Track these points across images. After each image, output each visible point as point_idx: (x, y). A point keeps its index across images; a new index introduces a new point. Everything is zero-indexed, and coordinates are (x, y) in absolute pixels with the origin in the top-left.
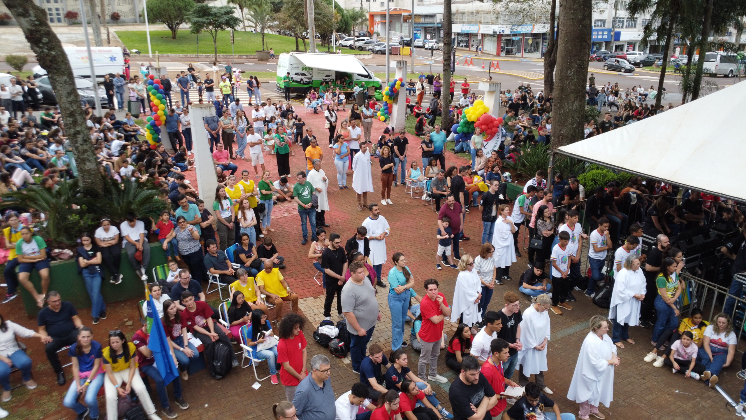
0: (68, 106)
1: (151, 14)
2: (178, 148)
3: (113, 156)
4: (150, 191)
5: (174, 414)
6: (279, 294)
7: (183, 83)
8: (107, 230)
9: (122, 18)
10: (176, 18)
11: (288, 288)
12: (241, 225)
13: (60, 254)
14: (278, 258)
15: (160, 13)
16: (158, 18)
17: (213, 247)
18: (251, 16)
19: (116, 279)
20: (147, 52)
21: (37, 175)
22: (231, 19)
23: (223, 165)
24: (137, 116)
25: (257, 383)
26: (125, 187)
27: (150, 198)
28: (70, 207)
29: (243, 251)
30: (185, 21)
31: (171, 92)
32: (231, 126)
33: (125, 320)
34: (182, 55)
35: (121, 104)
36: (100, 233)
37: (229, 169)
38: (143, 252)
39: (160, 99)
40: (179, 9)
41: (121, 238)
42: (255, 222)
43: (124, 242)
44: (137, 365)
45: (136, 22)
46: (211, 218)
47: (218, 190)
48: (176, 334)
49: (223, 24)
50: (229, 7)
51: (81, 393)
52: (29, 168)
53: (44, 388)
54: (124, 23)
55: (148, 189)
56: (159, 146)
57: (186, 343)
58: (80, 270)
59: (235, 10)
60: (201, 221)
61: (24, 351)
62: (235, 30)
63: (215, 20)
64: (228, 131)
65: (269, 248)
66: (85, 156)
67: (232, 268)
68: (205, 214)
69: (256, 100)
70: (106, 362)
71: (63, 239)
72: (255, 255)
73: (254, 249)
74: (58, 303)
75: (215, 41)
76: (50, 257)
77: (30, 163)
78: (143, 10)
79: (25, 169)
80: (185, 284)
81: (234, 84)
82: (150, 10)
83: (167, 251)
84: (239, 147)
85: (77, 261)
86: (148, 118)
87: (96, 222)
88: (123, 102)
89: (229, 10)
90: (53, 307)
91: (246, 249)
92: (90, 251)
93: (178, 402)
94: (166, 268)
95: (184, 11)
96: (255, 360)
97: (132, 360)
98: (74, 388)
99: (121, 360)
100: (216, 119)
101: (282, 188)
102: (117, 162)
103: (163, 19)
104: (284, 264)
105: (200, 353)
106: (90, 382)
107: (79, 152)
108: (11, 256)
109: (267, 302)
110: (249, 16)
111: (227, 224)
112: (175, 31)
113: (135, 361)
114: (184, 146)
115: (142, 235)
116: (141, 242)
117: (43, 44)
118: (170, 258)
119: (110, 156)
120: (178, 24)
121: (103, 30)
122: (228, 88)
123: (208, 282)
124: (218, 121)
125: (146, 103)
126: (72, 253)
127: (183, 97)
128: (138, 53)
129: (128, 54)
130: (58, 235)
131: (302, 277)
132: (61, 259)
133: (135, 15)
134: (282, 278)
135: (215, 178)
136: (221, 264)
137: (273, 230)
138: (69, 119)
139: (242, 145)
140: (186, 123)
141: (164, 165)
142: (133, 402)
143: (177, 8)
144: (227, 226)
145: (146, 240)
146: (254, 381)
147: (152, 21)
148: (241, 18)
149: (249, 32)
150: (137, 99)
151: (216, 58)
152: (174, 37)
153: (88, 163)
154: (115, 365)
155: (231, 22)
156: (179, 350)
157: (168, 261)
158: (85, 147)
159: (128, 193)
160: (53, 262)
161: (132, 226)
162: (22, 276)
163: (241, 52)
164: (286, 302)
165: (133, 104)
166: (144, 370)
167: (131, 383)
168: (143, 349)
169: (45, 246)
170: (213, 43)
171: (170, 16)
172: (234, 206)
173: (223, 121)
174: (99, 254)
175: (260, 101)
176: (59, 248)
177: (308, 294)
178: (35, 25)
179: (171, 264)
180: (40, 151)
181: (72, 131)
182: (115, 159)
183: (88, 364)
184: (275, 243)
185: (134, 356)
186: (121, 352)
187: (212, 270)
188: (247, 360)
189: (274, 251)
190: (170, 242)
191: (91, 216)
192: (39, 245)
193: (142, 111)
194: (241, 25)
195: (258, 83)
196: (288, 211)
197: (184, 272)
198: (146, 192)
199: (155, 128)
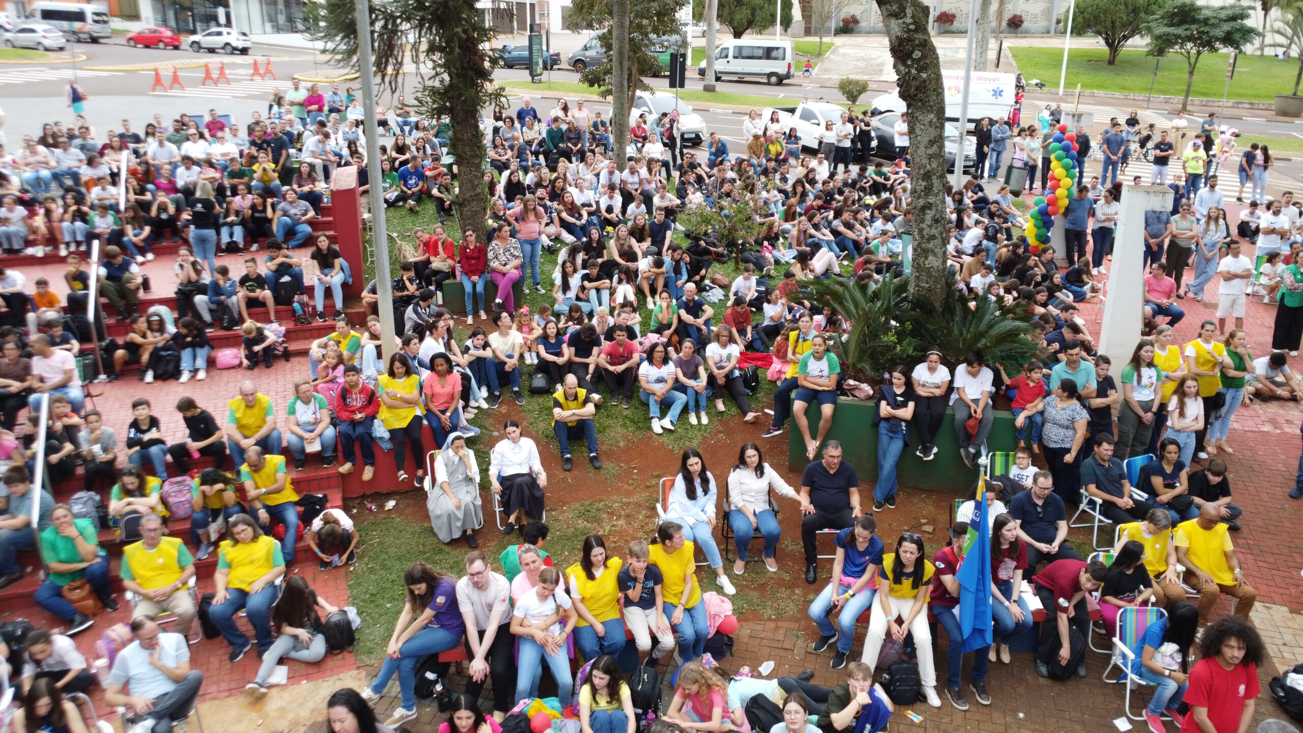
0: (925, 161)
1: (1080, 19)
2: (1076, 259)
3: (963, 253)
4: (1018, 323)
5: (964, 704)
6: (1215, 575)
7: (1113, 143)
8: (932, 370)
9: (1026, 25)
10: (1124, 26)
11: (1237, 570)
12: (1169, 423)
13: (856, 388)
14: (1228, 506)
15: (1096, 18)
16: (1089, 26)
17: (1106, 449)
18: (1287, 23)
19: (926, 452)
20: (1057, 84)
21: (845, 263)
22: (1238, 30)
23: (1159, 306)
24: (1016, 194)
25: (1124, 719)
26: (977, 307)
27: (1012, 335)
28: (887, 322)
29: (1161, 472)
30: (1140, 33)
31: (1086, 159)
32: (1190, 234)
33: (923, 521)
34: (1117, 95)
35: (995, 170)
36: (921, 373)
37: (1167, 315)
38: (981, 421)
39: (1067, 168)
40: (1135, 11)
41: (950, 388)
42: (1200, 425)
43: (954, 397)
44: (928, 599)
45: (1048, 32)
46: (1114, 397)
47: (1140, 347)
48: (1003, 575)
49: (1217, 39)
50: (1240, 6)
51: (835, 606)
52: (837, 250)
53: (787, 577)
54: (1028, 33)
55: (1014, 319)
56: (1045, 251)
57: (1015, 597)
58: (877, 420)
59: (1251, 12)
60: (1094, 394)
61: (776, 513)
62: (1241, 51)
63: (1203, 33)
64: (1183, 244)
65: (1215, 480)
66: (931, 245)
67: (1131, 497)
68: (1106, 385)
69: (1254, 192)
70: (885, 576)
71: (867, 367)
72: (1182, 486)
73: (1184, 475)
74: (836, 461)
75: (1191, 73)
76: (840, 389)
77: (841, 242)
78: (1068, 11)
79: (831, 250)
80: (1039, 497)
81: (1214, 156)
82: (1080, 11)
83: (1020, 431)
84: (1197, 277)
85: (878, 405)
86: (1035, 199)
87: (920, 354)
88: (998, 168)
89: (1238, 11)
90: (827, 462)
91: (1168, 469)
92: (900, 395)
93: (975, 686)
94: (1011, 459)
95: (1142, 15)
96: (1135, 678)
97: (923, 589)
98: (828, 595)
99: (907, 583)
100: (1164, 217)
101: (1271, 374)
102: (969, 265)
103: (1098, 27)
104: (1238, 522)
105: (1034, 623)
106: (853, 596)
107: (922, 237)
108: (790, 372)
109: (1185, 581)
110: (1279, 25)
111: (1141, 413)
112: (1116, 50)
113: (925, 592)
114: (1089, 257)
115: (987, 395)
116: (982, 404)
117: (913, 60)
118: (1022, 444)
119: (959, 252)
120: (1126, 38)
121: (993, 44)
122: (1201, 163)
123: (1078, 508)
124: (1168, 222)
125: (1039, 174)
126: (871, 392)
127: (1106, 170)
128: (1041, 85)
129: (1022, 87)
130: (860, 359)
131: (1271, 560)
132: (854, 396)
133: (1049, 21)
134: (1230, 547)
135: (1139, 326)
136: (1111, 484)
137: (1230, 450)
138: (920, 182)
139: (1203, 275)
140: (1103, 218)
141: (1047, 283)
142: (904, 653)
143: (1130, 8)
144: (1139, 417)
145: (990, 402)
146: (1121, 714)
147: (1078, 31)
148: (1261, 29)
149: (1269, 57)
150: (1026, 164)
151: (1185, 105)
152: (1111, 62)
153: (930, 258)
154: (897, 587)
155: (1237, 36)
156: (1002, 603)
157: (1015, 448)
158: (934, 231)
159: (980, 320)
160: (843, 398)
161: (974, 375)
162: (798, 406)
163: (1240, 95)
164: (1223, 596)
165: (1015, 172)
166: (935, 612)
167: (911, 623)
168: (947, 579)
169: (838, 370)
170: (1186, 76)
171: (1113, 22)
172: (1163, 383)
173: (1177, 224)
174: (911, 405)
175: (1261, 194)
176: (855, 380)
177: (1277, 598)
178: (910, 30)
179: (1020, 455)
180: (858, 226)
181: (921, 202)
182: (967, 259)
183: (856, 566)
184: (1230, 476)
185: (927, 583)
186: (910, 569)
187: (1092, 487)
188: (1118, 672)
189: (1223, 490)
190: (1029, 418)
191: (916, 341)
192: (831, 367)
193: (1027, 187)
194: (1257, 41)
195: (1267, 159)
196: (1273, 422)
197: (1045, 476)
198: (1010, 324)
199: (1044, 219)
